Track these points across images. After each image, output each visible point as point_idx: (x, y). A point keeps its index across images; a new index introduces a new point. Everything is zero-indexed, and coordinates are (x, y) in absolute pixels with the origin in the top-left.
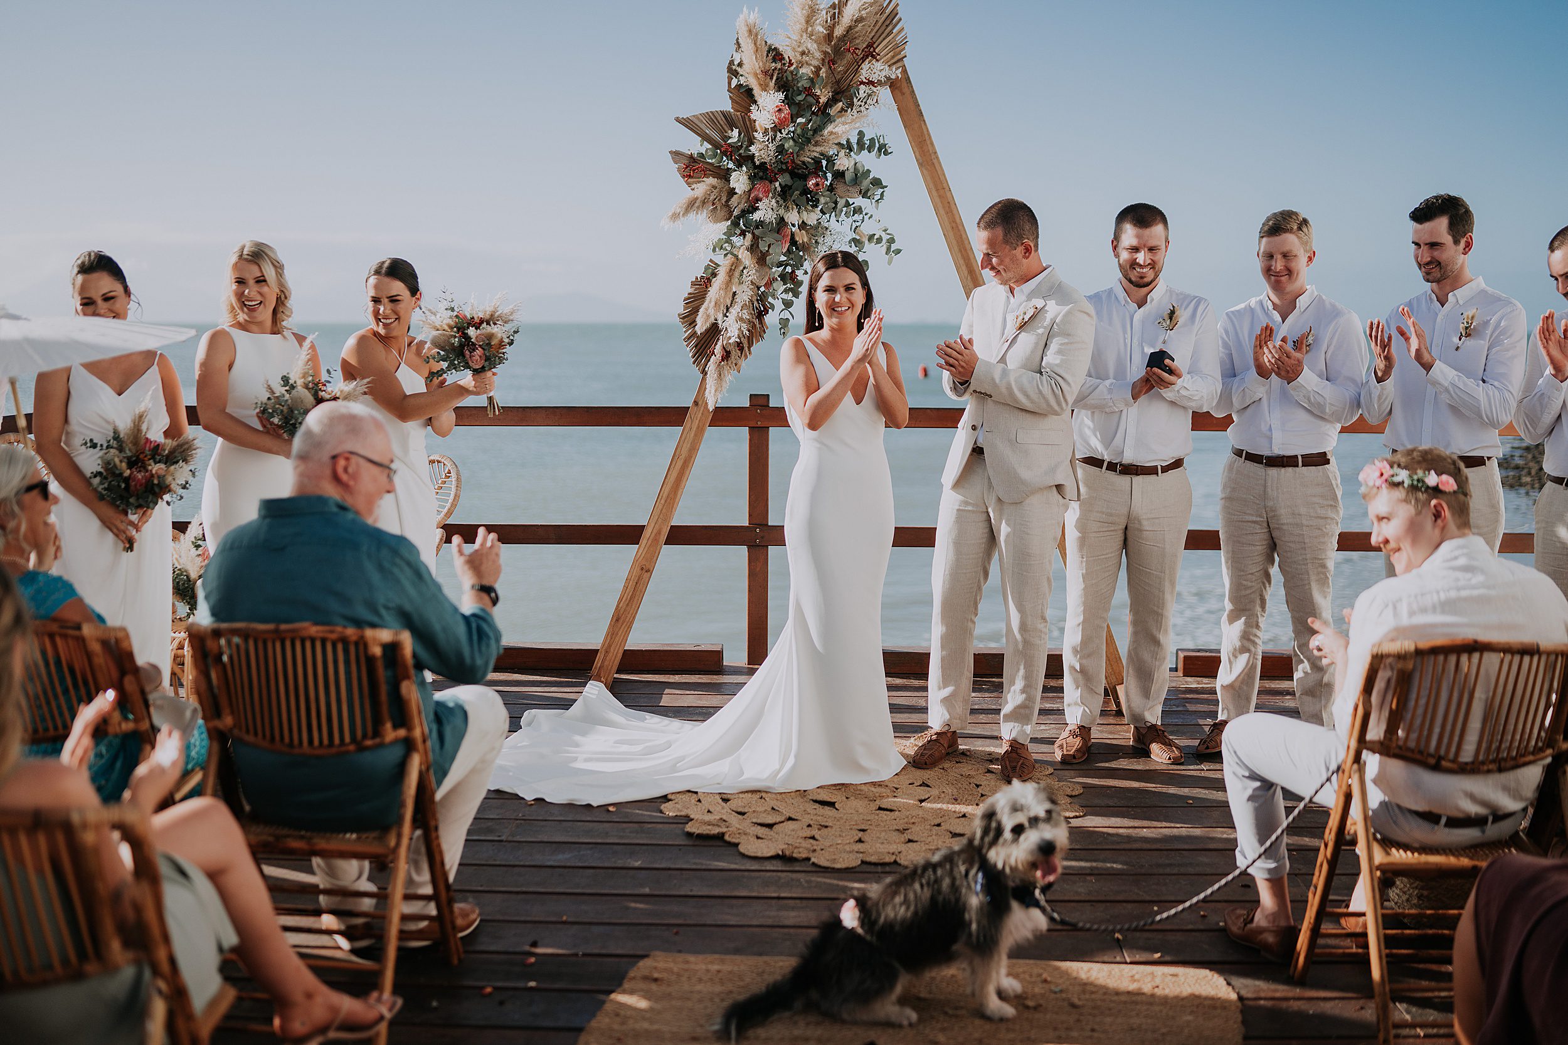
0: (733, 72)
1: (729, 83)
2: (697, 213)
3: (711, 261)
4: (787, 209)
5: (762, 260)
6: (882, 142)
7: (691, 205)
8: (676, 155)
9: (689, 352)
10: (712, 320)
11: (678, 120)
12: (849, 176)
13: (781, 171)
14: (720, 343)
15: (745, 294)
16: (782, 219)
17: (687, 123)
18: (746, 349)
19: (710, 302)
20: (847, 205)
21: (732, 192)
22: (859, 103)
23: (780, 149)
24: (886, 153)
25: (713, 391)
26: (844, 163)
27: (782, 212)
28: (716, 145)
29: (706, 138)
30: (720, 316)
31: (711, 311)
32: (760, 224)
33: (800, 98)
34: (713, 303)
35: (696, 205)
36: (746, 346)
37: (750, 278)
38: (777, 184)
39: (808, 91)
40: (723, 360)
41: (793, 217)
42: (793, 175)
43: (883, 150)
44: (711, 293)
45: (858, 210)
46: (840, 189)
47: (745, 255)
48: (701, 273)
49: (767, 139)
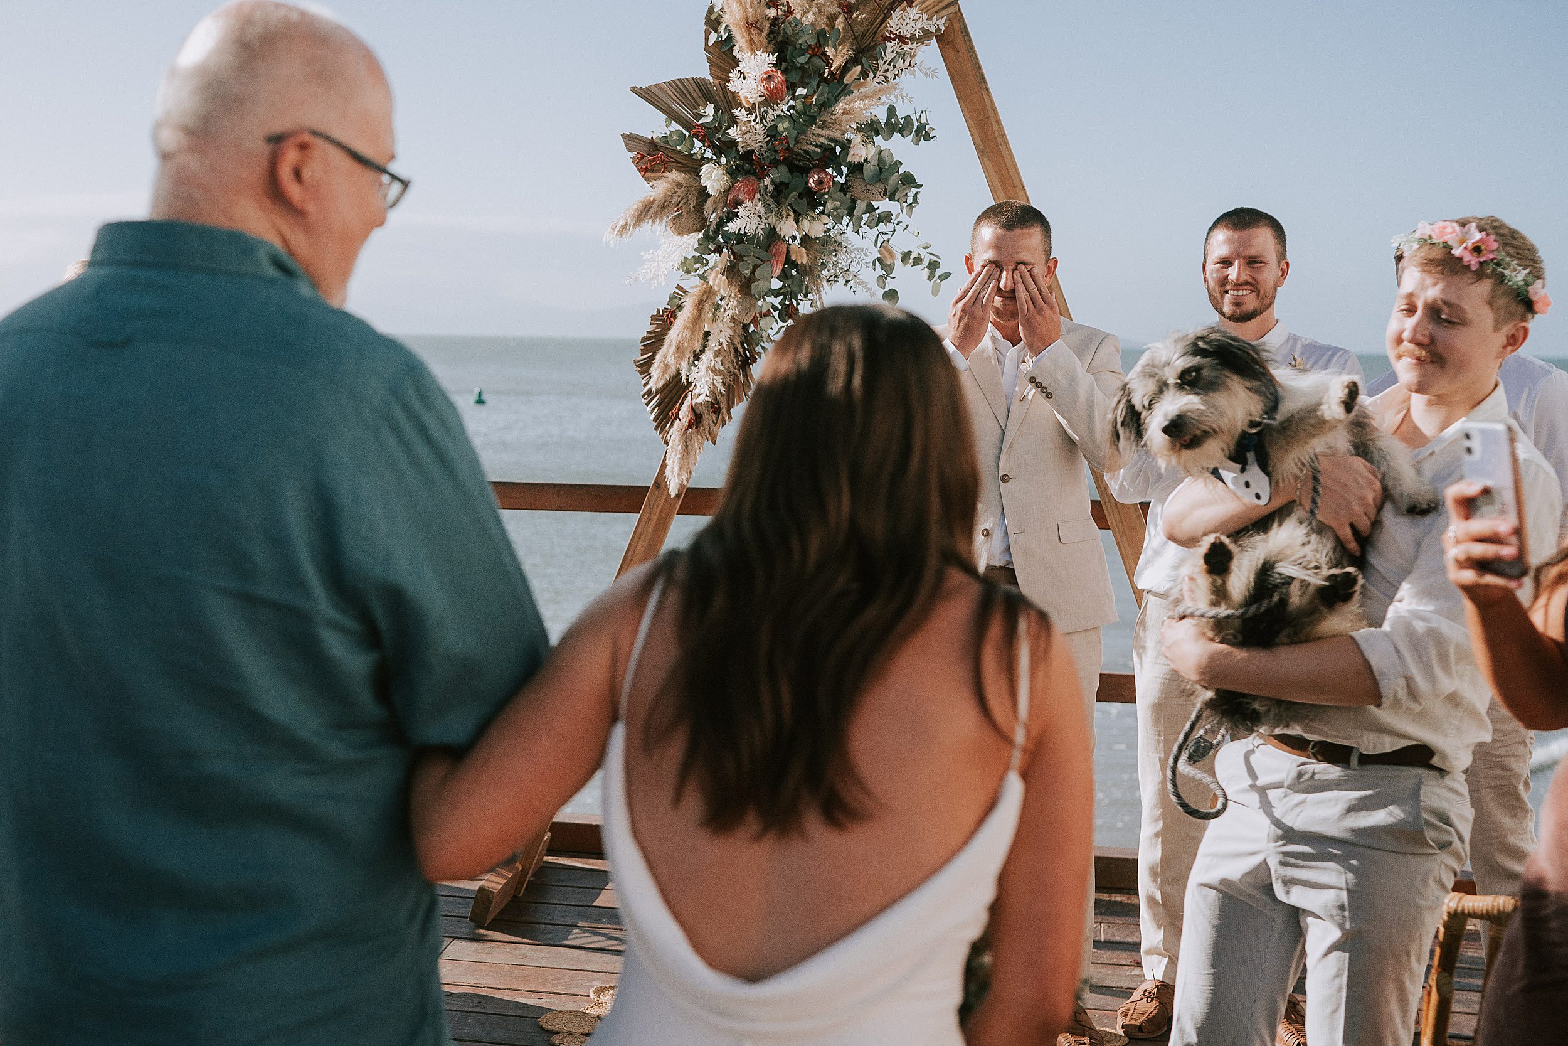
0: (713, 22)
1: (707, 39)
2: (654, 222)
3: (679, 287)
4: (780, 216)
5: (746, 287)
6: (923, 121)
7: (646, 211)
8: (631, 140)
9: (649, 414)
10: (672, 371)
11: (634, 90)
12: (869, 170)
13: (774, 163)
14: (687, 403)
15: (722, 334)
16: (773, 230)
17: (648, 95)
18: (724, 411)
19: (670, 346)
20: (870, 209)
21: (703, 194)
22: (886, 67)
23: (772, 133)
24: (927, 137)
25: (676, 469)
26: (860, 152)
27: (772, 220)
28: (687, 125)
29: (673, 116)
30: (684, 366)
31: (671, 359)
32: (740, 238)
33: (802, 60)
34: (673, 349)
35: (652, 211)
36: (723, 406)
37: (731, 312)
38: (767, 181)
39: (817, 50)
40: (690, 426)
41: (788, 228)
42: (793, 168)
43: (922, 133)
44: (675, 334)
45: (887, 217)
46: (857, 188)
47: (718, 281)
48: (663, 304)
49: (753, 117)
